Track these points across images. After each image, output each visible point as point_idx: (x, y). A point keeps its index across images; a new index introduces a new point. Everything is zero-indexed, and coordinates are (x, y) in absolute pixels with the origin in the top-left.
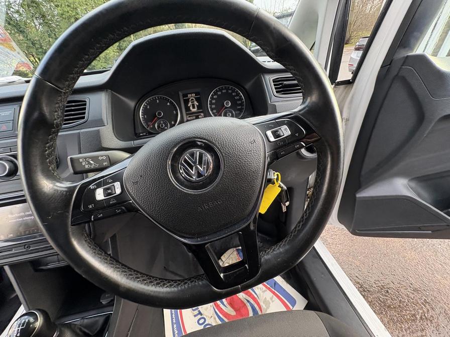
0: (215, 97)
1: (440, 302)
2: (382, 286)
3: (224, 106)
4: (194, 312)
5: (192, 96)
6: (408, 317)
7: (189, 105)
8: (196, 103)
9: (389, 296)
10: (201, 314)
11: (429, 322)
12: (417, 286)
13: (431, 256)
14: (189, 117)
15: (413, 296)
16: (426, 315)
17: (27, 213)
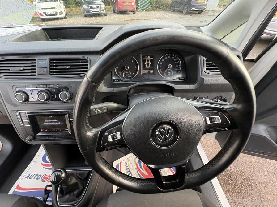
0: (162, 60)
1: (258, 187)
2: (228, 173)
3: (168, 67)
4: (127, 170)
5: (148, 58)
6: (238, 191)
7: (145, 64)
8: (150, 63)
9: (230, 179)
10: (130, 172)
11: (248, 195)
12: (248, 176)
13: (262, 163)
14: (144, 71)
15: (244, 181)
16: (248, 192)
17: (54, 121)
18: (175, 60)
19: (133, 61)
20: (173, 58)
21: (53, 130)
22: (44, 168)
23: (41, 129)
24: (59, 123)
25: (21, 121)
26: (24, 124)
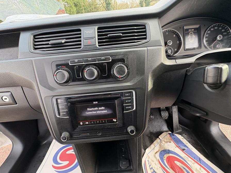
0: (209, 32)
3: (217, 38)
5: (191, 31)
8: (194, 36)
17: (100, 108)
18: (223, 30)
19: (174, 36)
20: (220, 28)
21: (96, 122)
22: (56, 171)
23: (81, 121)
24: (106, 111)
25: (57, 112)
26: (61, 115)
